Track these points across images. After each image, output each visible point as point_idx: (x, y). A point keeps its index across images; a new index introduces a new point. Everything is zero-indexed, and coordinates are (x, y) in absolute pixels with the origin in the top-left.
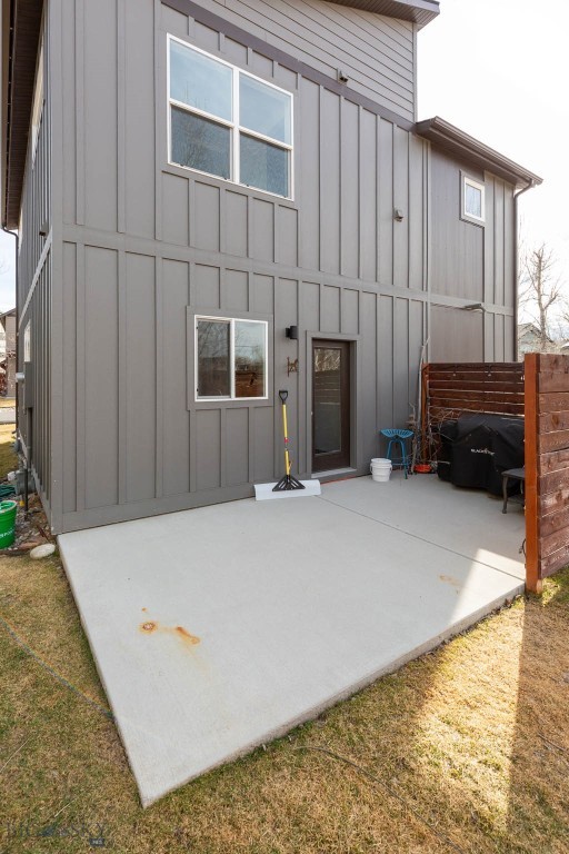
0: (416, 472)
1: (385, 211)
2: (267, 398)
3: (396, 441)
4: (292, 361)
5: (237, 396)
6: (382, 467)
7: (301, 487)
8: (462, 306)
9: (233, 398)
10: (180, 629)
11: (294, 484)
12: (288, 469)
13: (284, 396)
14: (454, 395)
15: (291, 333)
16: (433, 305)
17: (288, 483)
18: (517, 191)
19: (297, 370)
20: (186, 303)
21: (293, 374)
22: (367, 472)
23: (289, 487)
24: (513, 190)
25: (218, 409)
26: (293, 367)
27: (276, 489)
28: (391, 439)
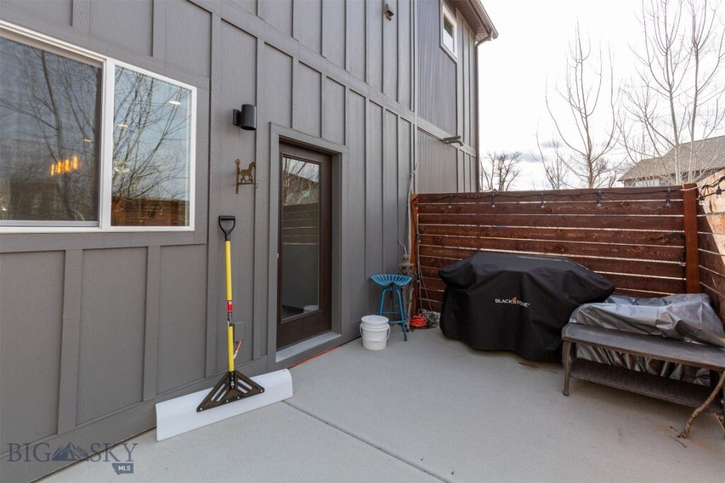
0: (413, 328)
2: (191, 227)
3: (391, 290)
4: (244, 166)
5: (114, 222)
6: (376, 327)
7: (258, 390)
8: (442, 138)
9: (106, 227)
11: (243, 386)
12: (232, 357)
13: (227, 226)
15: (242, 119)
16: (419, 129)
17: (231, 387)
19: (253, 182)
21: (246, 189)
22: (356, 335)
23: (231, 396)
24: (475, 38)
25: (59, 251)
26: (245, 176)
27: (205, 405)
28: (384, 288)
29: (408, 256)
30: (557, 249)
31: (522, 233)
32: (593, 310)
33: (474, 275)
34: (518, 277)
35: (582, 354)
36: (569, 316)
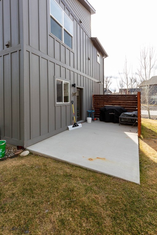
0: (94, 120)
1: (87, 57)
2: (69, 103)
3: (91, 113)
6: (89, 119)
7: (78, 126)
8: (97, 82)
9: (64, 103)
10: (97, 158)
12: (75, 121)
13: (72, 102)
14: (100, 102)
16: (94, 81)
17: (75, 125)
18: (104, 57)
20: (54, 75)
22: (86, 121)
23: (76, 126)
24: (103, 57)
25: (61, 106)
26: (74, 95)
27: (73, 127)
28: (90, 113)
29: (93, 107)
30: (119, 105)
31: (114, 102)
32: (124, 114)
33: (106, 109)
34: (113, 109)
35: (122, 120)
36: (120, 115)
